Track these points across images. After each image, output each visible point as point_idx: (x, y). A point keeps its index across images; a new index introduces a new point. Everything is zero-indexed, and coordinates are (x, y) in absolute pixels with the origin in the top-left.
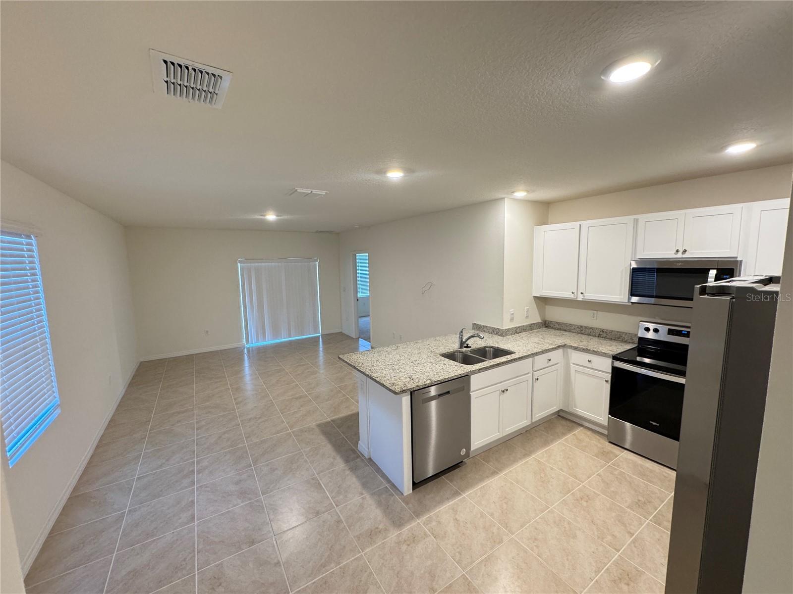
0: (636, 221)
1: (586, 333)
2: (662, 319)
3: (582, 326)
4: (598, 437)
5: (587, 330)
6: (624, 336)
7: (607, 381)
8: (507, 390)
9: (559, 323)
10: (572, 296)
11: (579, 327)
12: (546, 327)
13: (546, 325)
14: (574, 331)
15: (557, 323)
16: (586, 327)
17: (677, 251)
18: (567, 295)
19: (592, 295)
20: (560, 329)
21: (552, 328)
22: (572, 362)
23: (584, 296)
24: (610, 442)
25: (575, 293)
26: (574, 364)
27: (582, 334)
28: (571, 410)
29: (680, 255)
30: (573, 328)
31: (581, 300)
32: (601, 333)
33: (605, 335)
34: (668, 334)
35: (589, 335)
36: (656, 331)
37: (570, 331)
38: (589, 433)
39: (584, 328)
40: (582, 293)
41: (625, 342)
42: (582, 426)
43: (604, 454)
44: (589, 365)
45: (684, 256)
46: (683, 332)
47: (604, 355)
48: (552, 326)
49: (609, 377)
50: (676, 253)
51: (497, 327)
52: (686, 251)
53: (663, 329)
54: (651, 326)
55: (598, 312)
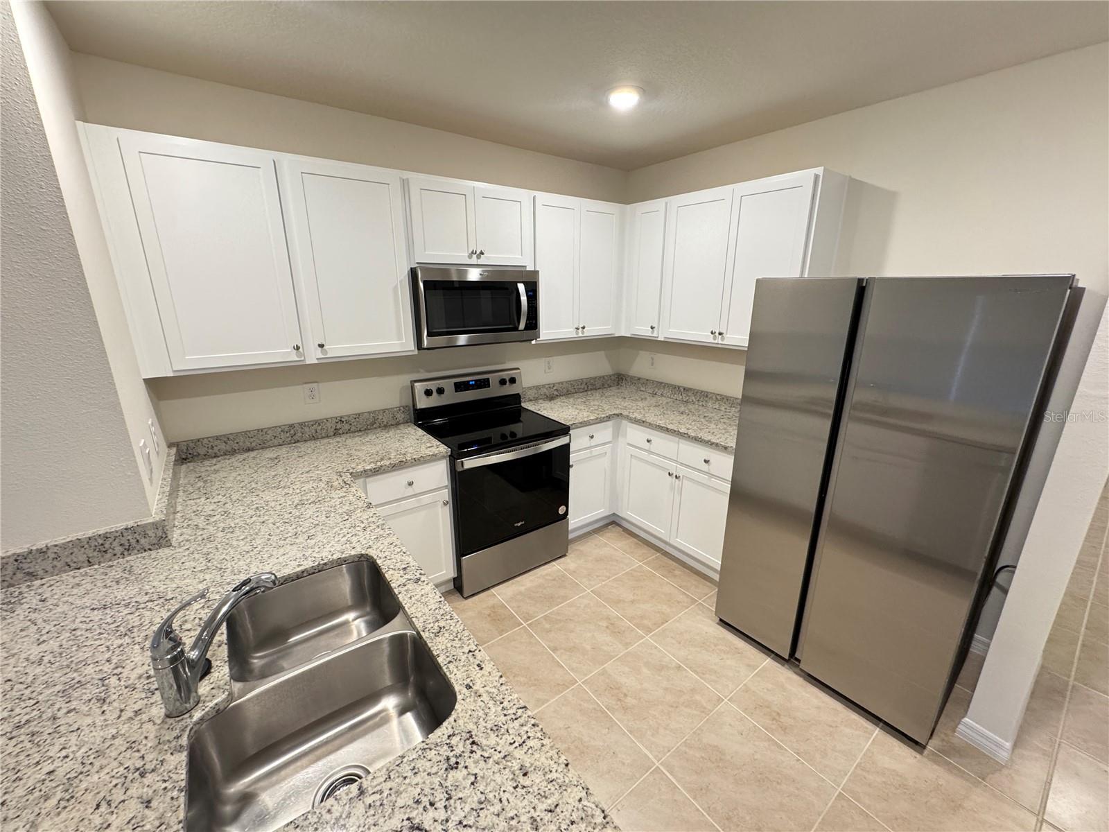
0: (405, 184)
3: (291, 426)
5: (307, 429)
6: (380, 417)
9: (224, 438)
10: (294, 357)
11: (287, 429)
14: (276, 442)
15: (217, 438)
16: (302, 425)
18: (278, 353)
19: (339, 349)
20: (233, 452)
21: (207, 457)
23: (326, 352)
24: (466, 598)
25: (301, 349)
27: (296, 442)
31: (316, 362)
32: (339, 426)
34: (456, 392)
35: (314, 438)
36: (440, 391)
39: (297, 427)
40: (321, 346)
43: (499, 621)
44: (410, 491)
46: (471, 383)
47: (434, 459)
48: (202, 451)
49: (445, 493)
50: (470, 257)
51: (121, 526)
52: (482, 253)
53: (448, 385)
54: (433, 386)
55: (320, 384)
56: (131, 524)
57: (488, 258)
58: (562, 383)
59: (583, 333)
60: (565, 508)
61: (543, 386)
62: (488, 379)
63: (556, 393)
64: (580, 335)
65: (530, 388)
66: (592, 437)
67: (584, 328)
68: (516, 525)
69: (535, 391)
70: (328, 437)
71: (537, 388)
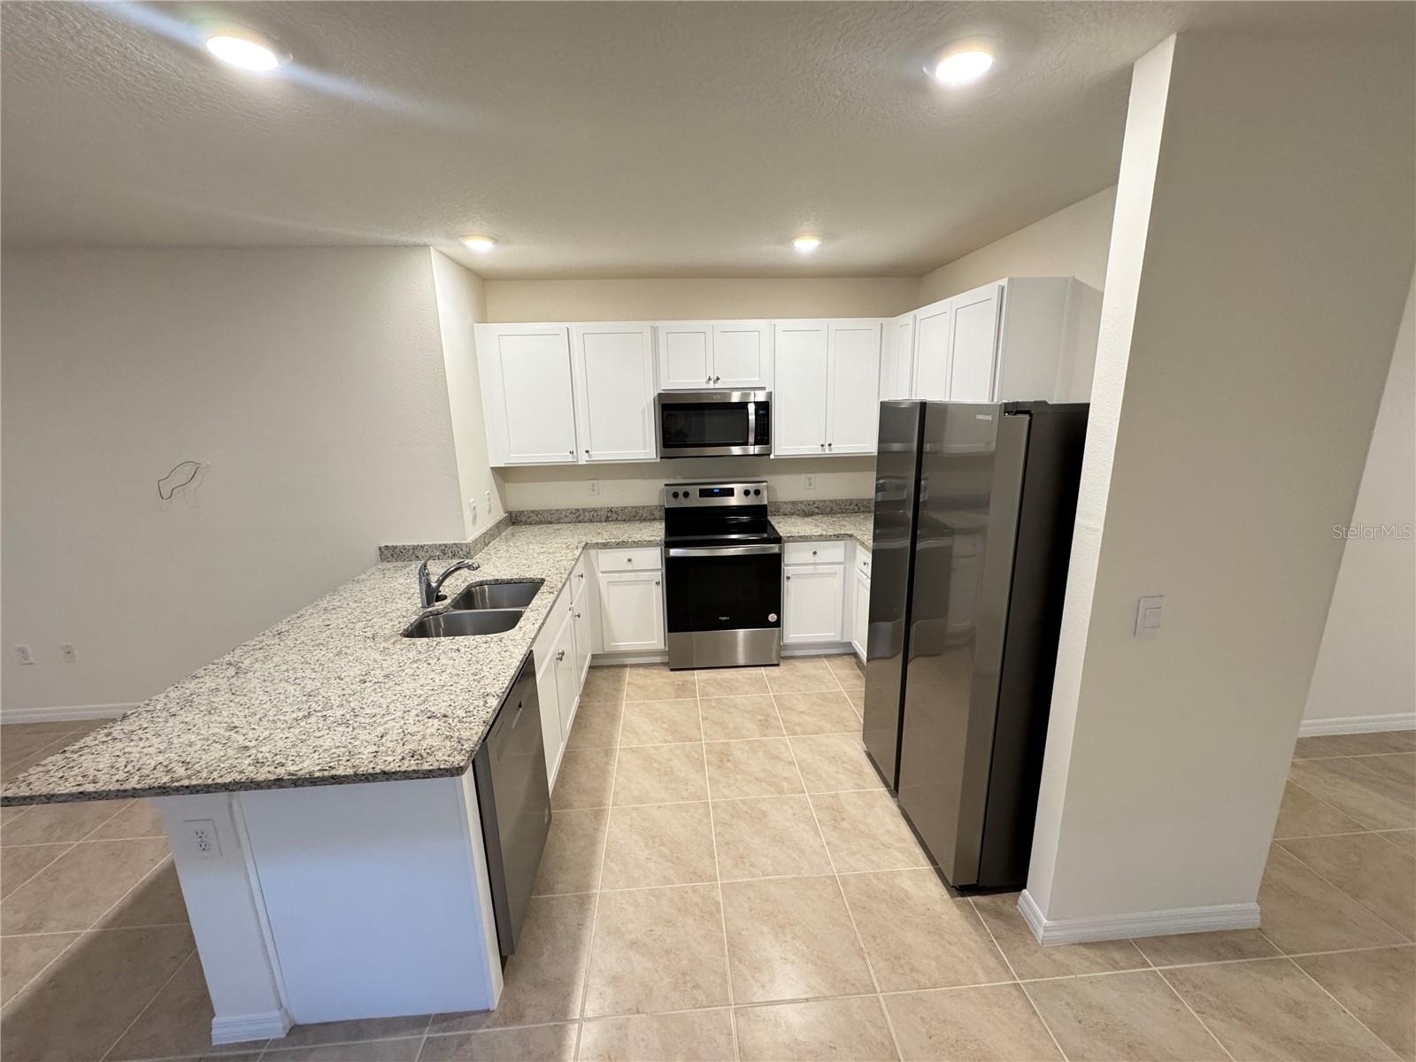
0: (655, 330)
1: (586, 519)
2: (684, 478)
3: (577, 510)
4: (655, 671)
5: (587, 514)
6: (641, 512)
7: (658, 583)
8: (563, 654)
9: (536, 513)
10: (570, 459)
11: (574, 511)
12: (514, 523)
13: (514, 520)
15: (533, 512)
16: (584, 510)
17: (709, 379)
18: (561, 456)
19: (602, 454)
20: (540, 523)
21: (526, 523)
22: (601, 570)
23: (590, 456)
24: (672, 670)
25: (575, 453)
26: (602, 572)
27: (579, 522)
28: (608, 649)
29: (711, 385)
30: (562, 516)
31: (585, 463)
32: (609, 514)
33: (615, 516)
34: (700, 497)
35: (591, 521)
36: (686, 495)
37: (558, 522)
38: (641, 671)
39: (581, 512)
40: (587, 452)
41: (645, 520)
42: (625, 666)
43: (683, 690)
44: (629, 567)
45: (717, 386)
46: (715, 491)
47: (650, 544)
48: (524, 519)
49: (659, 576)
50: (707, 383)
51: (452, 542)
52: (718, 379)
53: (695, 491)
54: (681, 490)
55: (600, 482)
56: (456, 542)
57: (724, 382)
58: (825, 501)
59: (831, 450)
60: (776, 617)
61: (801, 502)
62: (733, 489)
63: (817, 510)
64: (827, 452)
65: (785, 503)
66: (815, 553)
67: (830, 445)
68: (721, 618)
69: (790, 506)
70: (601, 521)
71: (794, 503)
